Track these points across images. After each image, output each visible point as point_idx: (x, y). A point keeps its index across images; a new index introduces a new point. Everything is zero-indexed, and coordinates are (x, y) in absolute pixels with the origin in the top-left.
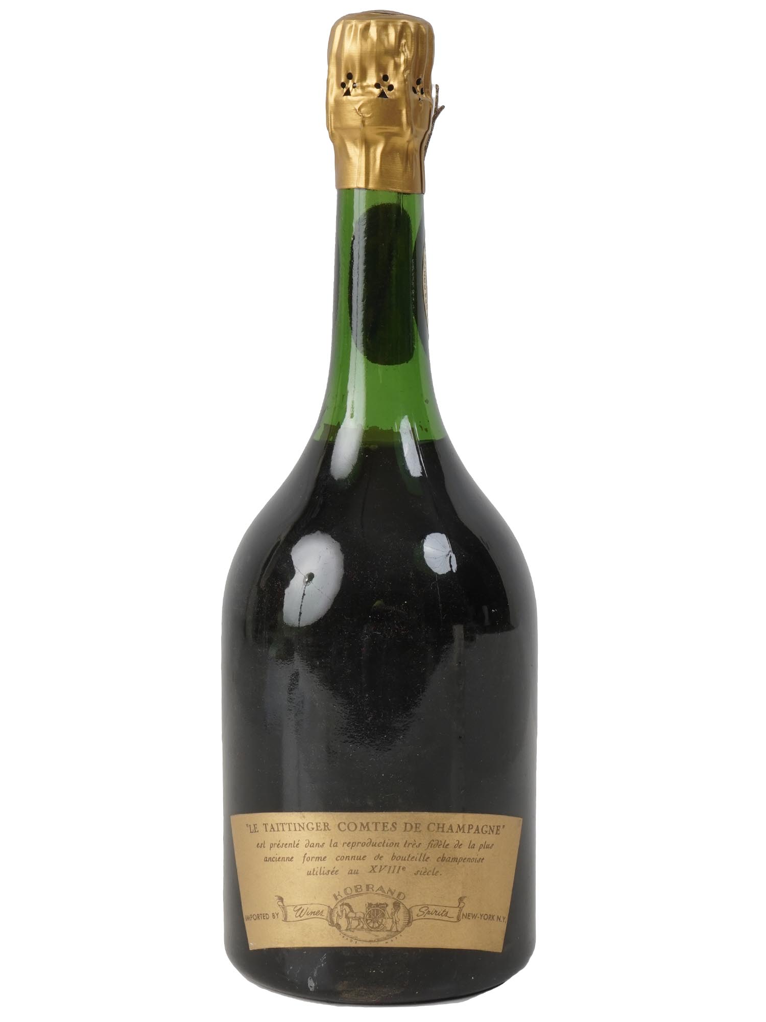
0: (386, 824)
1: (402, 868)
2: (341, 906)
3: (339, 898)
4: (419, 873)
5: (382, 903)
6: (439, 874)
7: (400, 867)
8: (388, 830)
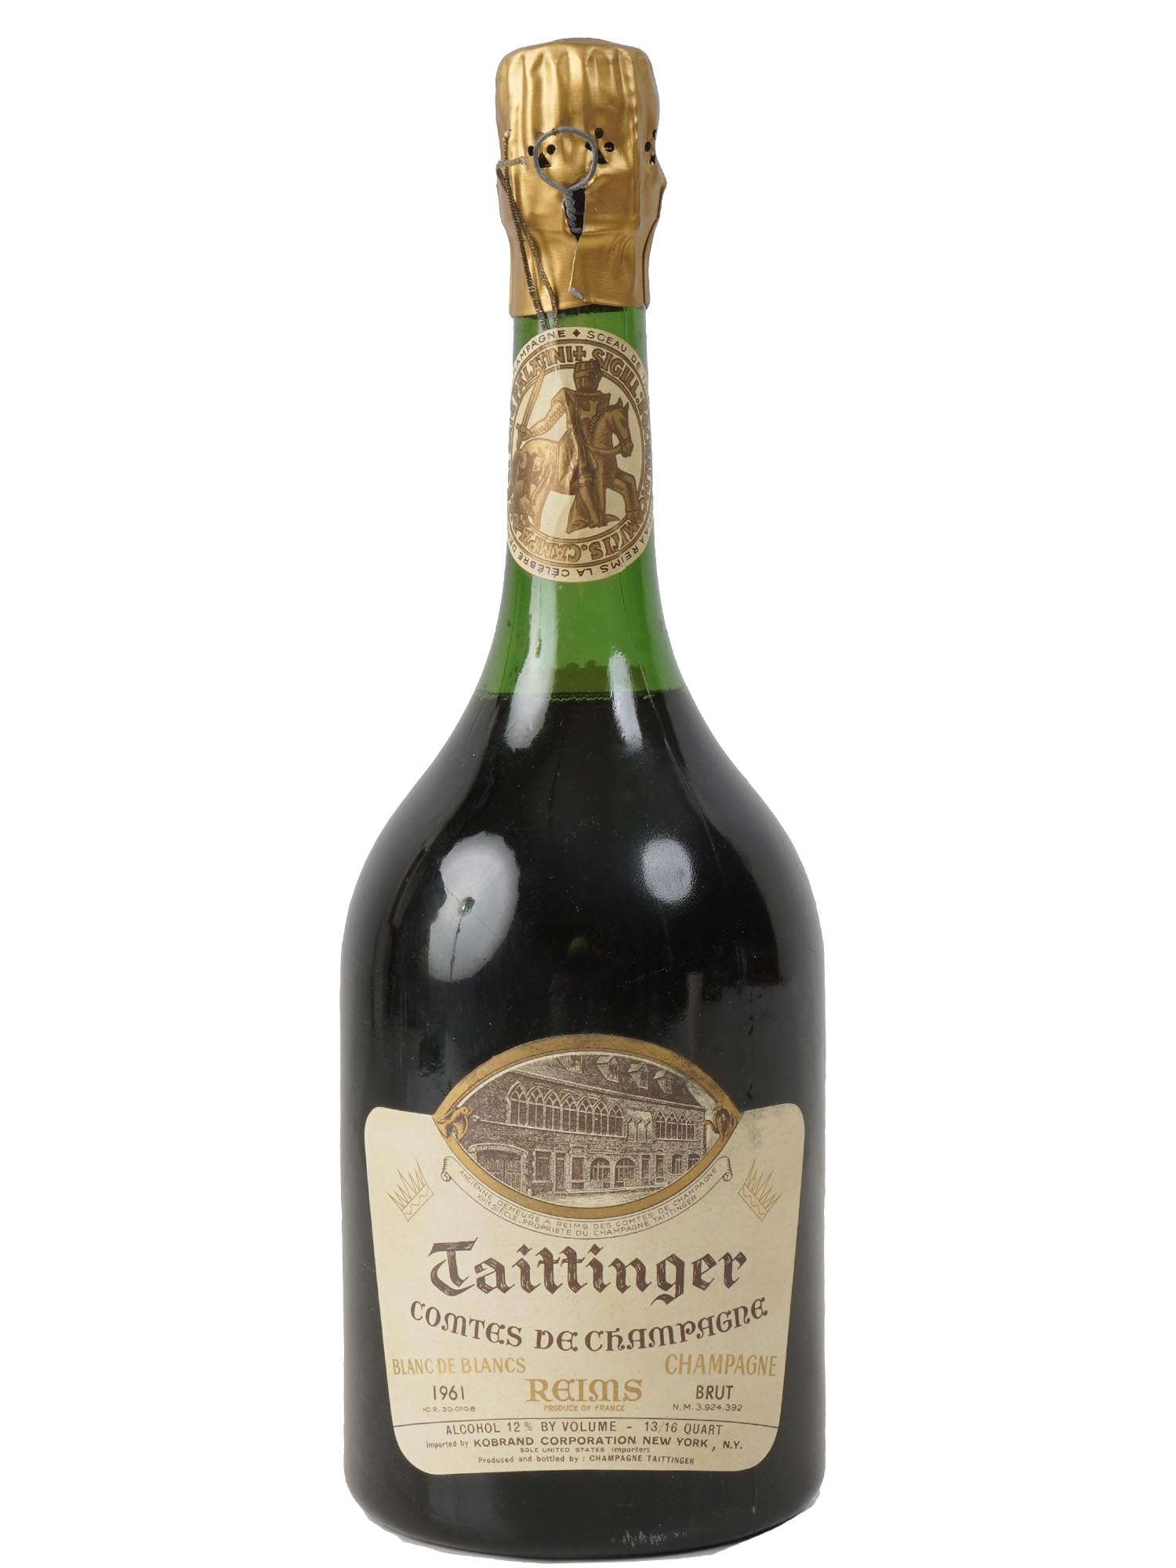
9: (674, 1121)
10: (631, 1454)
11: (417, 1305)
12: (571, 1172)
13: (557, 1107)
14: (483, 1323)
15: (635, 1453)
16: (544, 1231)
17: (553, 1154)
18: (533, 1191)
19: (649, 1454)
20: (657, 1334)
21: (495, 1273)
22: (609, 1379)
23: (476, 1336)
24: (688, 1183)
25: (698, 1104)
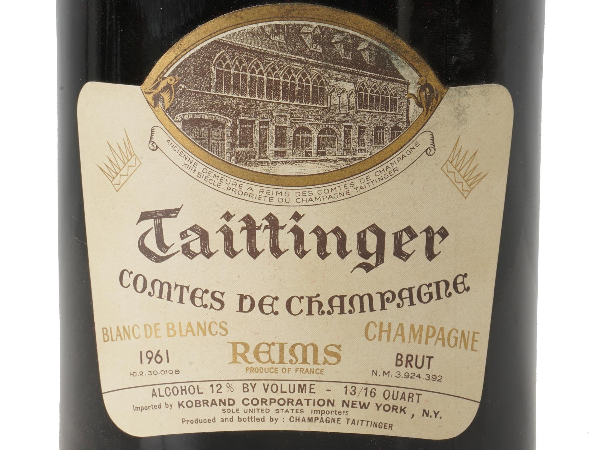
9: (377, 92)
10: (330, 416)
11: (125, 272)
12: (274, 140)
13: (261, 76)
14: (188, 288)
15: (333, 416)
16: (246, 198)
17: (257, 123)
18: (237, 159)
19: (348, 417)
20: (356, 300)
21: (199, 239)
22: (309, 343)
23: (181, 301)
24: (389, 154)
25: (403, 78)
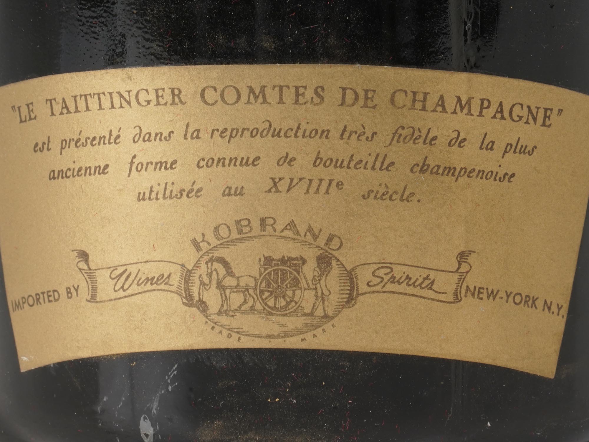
0: (301, 90)
1: (334, 183)
2: (207, 263)
3: (204, 246)
4: (372, 195)
5: (294, 257)
6: (414, 199)
7: (331, 181)
8: (306, 103)
